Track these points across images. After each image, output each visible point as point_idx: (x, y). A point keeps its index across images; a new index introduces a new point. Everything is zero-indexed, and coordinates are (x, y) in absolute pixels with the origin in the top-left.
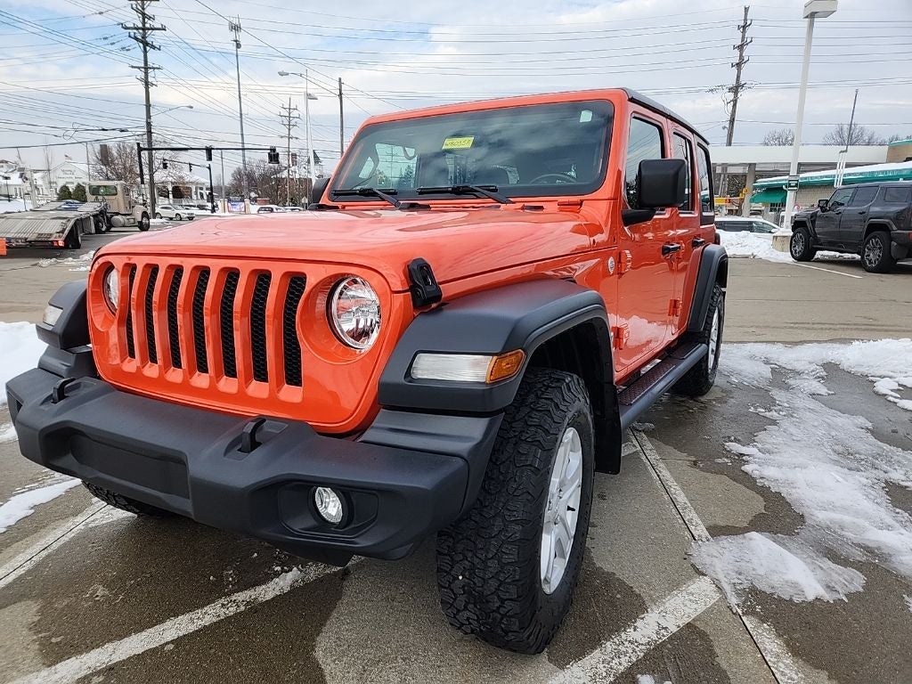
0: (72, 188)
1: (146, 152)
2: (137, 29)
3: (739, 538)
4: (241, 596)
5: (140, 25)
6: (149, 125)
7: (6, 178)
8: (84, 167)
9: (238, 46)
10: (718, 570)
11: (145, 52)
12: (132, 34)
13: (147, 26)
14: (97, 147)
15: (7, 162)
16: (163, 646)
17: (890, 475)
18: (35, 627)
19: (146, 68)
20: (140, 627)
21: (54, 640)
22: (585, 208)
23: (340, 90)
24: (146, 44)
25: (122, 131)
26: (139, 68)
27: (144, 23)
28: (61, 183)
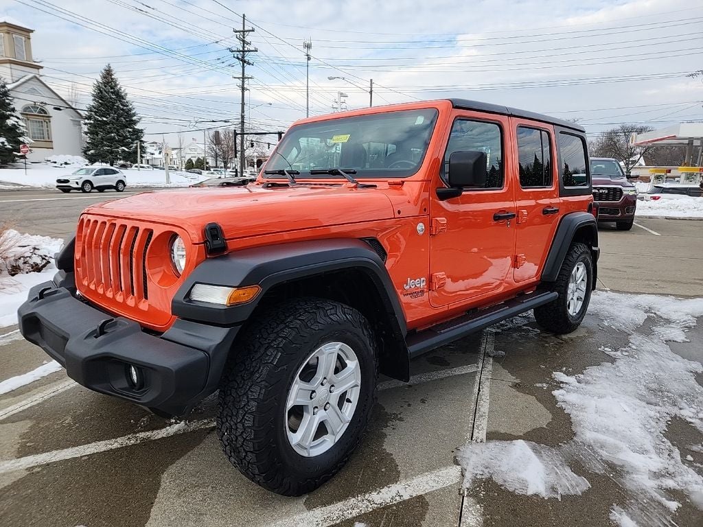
0: (194, 160)
1: (239, 136)
2: (239, 51)
3: (505, 443)
4: (142, 435)
5: (241, 49)
6: (243, 117)
7: (152, 154)
8: (202, 146)
9: (309, 59)
10: (471, 463)
11: (243, 67)
12: (236, 56)
13: (246, 49)
14: (212, 133)
15: (156, 143)
16: (82, 457)
17: (683, 412)
18: (23, 436)
19: (243, 78)
20: (76, 444)
21: (28, 444)
22: (405, 188)
23: (371, 88)
24: (244, 62)
25: (226, 122)
26: (239, 78)
27: (244, 47)
28: (188, 157)
